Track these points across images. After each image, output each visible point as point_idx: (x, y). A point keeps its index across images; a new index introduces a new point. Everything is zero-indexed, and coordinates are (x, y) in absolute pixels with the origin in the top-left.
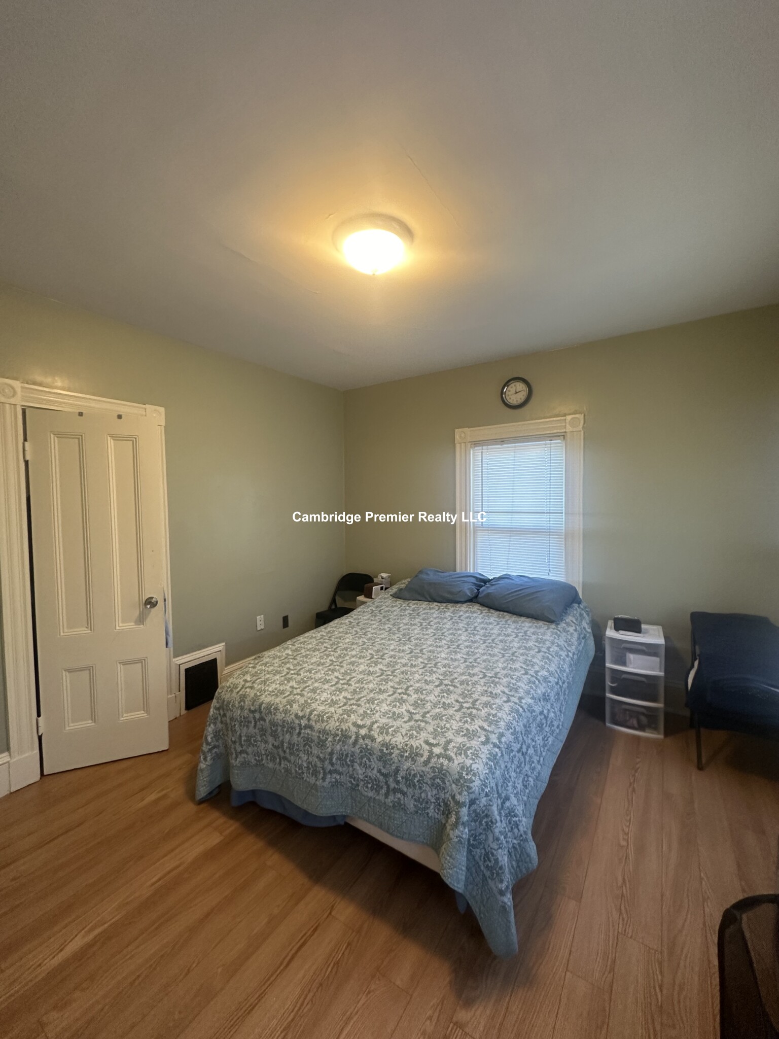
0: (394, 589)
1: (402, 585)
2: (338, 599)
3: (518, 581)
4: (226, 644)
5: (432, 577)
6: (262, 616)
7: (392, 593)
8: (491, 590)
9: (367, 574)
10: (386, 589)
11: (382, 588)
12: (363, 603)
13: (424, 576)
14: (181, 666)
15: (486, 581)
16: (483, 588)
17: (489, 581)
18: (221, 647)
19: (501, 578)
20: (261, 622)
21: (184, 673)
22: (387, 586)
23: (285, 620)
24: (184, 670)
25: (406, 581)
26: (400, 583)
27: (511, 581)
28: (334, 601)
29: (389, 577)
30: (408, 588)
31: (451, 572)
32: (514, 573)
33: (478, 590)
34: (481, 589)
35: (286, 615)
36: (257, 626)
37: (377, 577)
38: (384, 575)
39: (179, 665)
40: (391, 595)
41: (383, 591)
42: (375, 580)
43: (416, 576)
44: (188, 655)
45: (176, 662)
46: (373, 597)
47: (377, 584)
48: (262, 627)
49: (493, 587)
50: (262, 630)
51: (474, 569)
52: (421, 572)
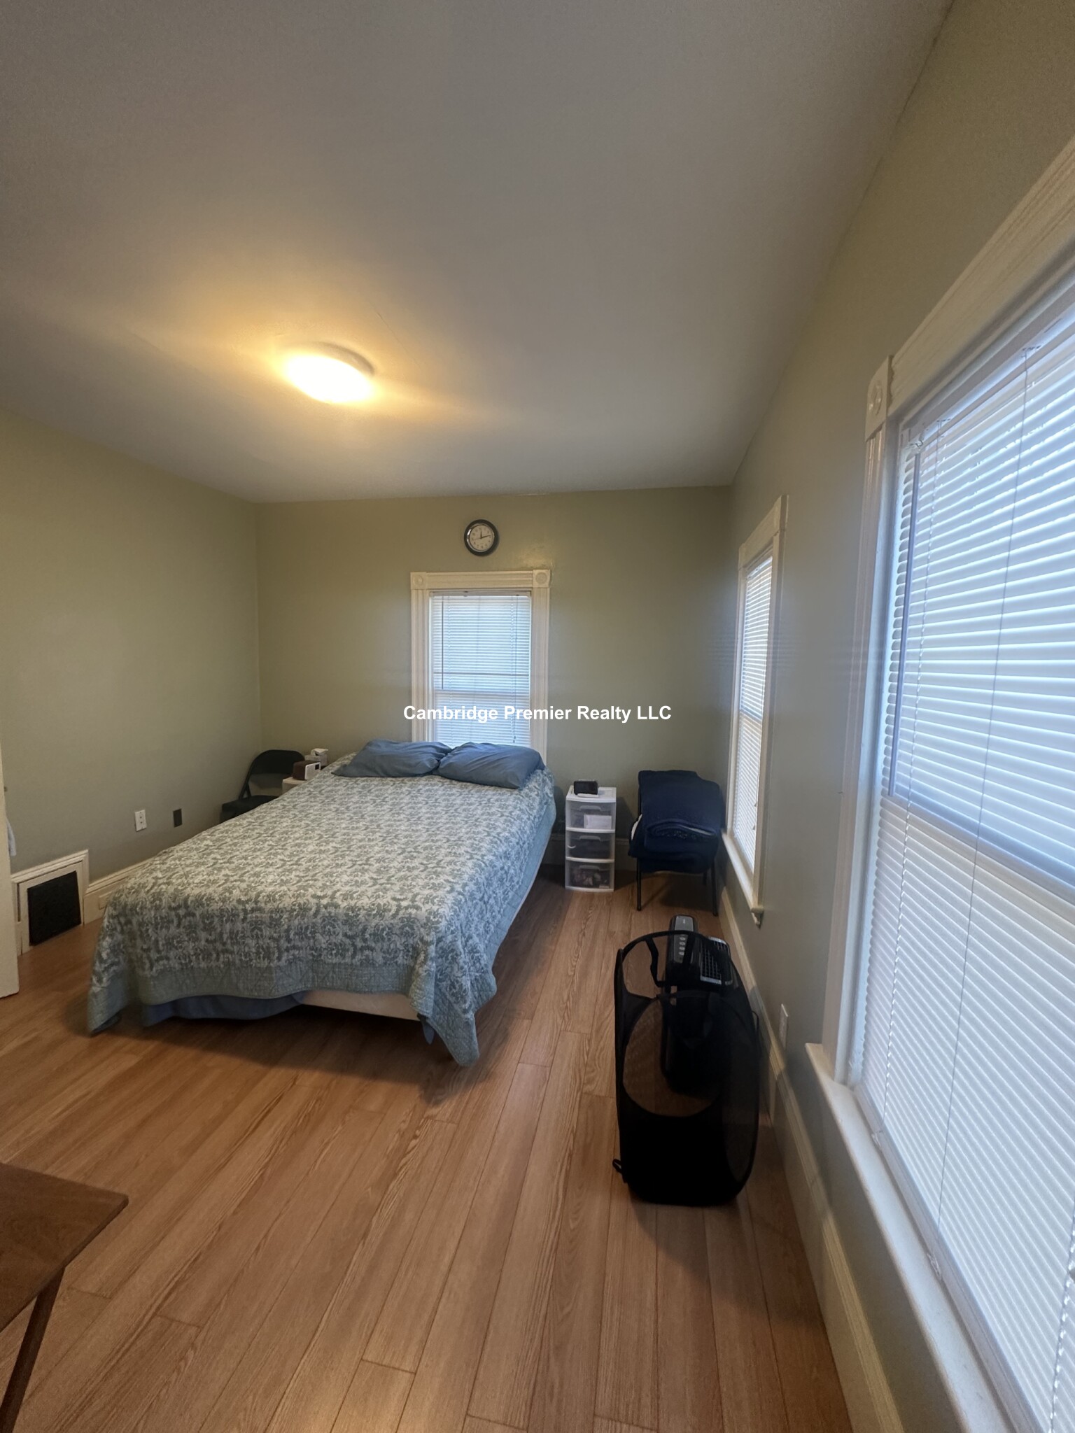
0: (336, 766)
1: (347, 759)
2: (251, 785)
3: (482, 749)
4: (89, 851)
5: (384, 749)
6: (143, 811)
7: (332, 771)
8: (453, 760)
9: (297, 751)
10: (322, 768)
11: (317, 767)
12: (292, 786)
13: (374, 749)
14: (20, 884)
15: (447, 751)
16: (444, 758)
17: (451, 751)
18: (82, 855)
19: (464, 747)
20: (141, 820)
21: (27, 893)
22: (323, 765)
23: (177, 816)
24: (26, 890)
25: (350, 756)
26: (342, 758)
27: (475, 750)
28: (246, 788)
29: (326, 753)
30: (354, 763)
31: (407, 743)
32: (477, 741)
33: (438, 761)
34: (442, 760)
35: (177, 808)
36: (135, 825)
37: (309, 753)
38: (319, 751)
39: (18, 884)
40: (332, 773)
41: (319, 771)
42: (307, 758)
43: (364, 749)
44: (31, 870)
45: (13, 880)
46: (306, 777)
47: (310, 762)
48: (144, 826)
49: (456, 757)
50: (142, 830)
51: (433, 739)
52: (369, 744)
